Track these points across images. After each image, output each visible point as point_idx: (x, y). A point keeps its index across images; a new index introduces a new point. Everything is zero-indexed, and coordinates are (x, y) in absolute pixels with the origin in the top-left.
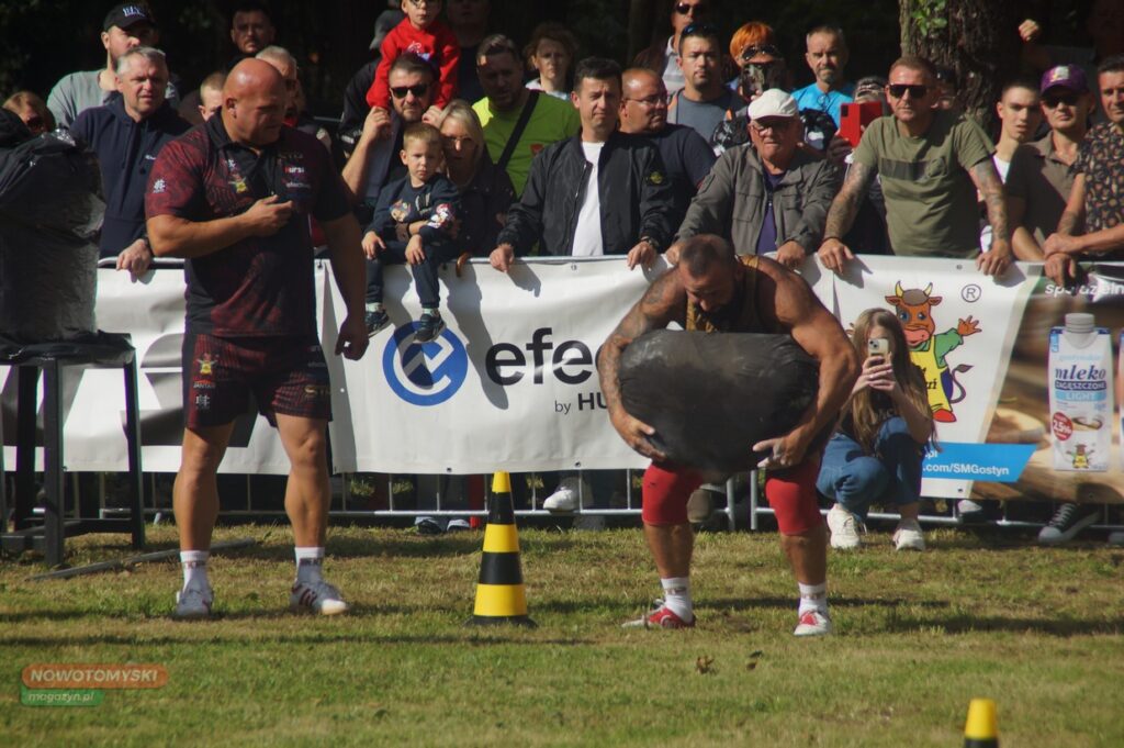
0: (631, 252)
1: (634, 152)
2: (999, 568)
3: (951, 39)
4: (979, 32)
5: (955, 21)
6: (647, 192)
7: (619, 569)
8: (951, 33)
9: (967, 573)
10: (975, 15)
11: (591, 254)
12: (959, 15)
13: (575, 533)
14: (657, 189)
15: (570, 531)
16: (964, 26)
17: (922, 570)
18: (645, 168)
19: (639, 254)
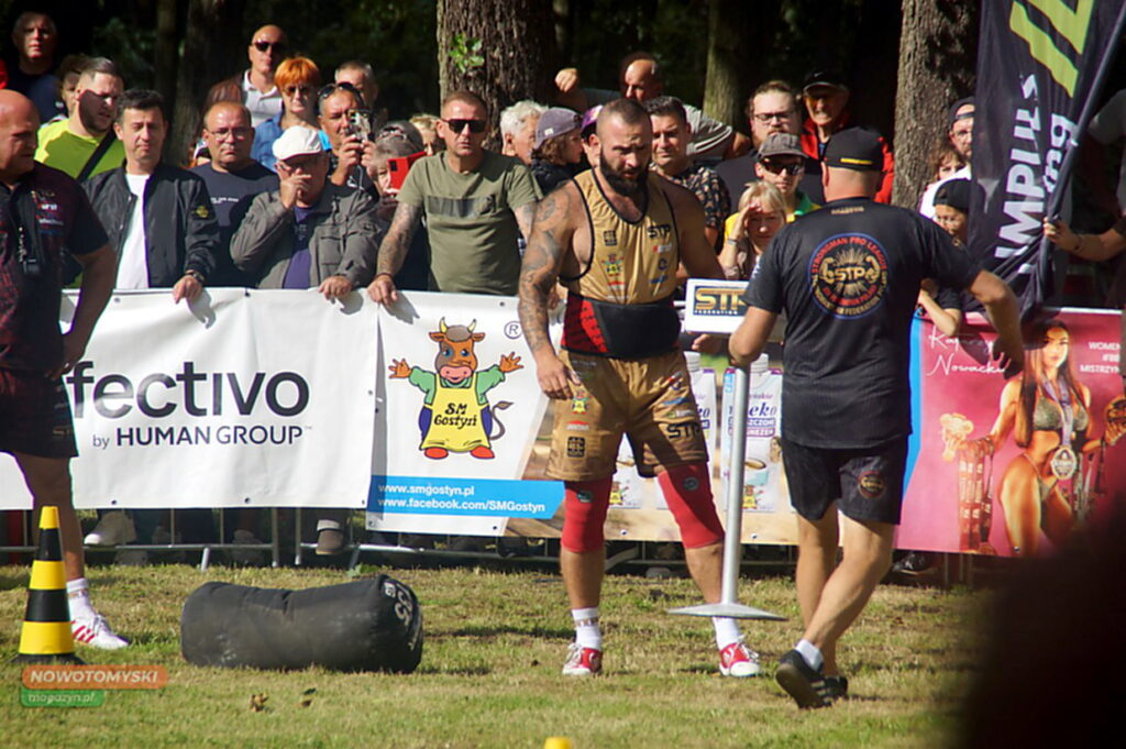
0: (176, 286)
1: (179, 185)
2: (542, 604)
3: (489, 77)
4: (516, 71)
5: (493, 59)
6: (193, 225)
7: (164, 605)
8: (489, 72)
9: (511, 608)
10: (511, 54)
11: (136, 288)
12: (496, 54)
13: (117, 569)
14: (203, 224)
15: (112, 566)
16: (501, 65)
17: (467, 606)
18: (191, 201)
19: (185, 287)
